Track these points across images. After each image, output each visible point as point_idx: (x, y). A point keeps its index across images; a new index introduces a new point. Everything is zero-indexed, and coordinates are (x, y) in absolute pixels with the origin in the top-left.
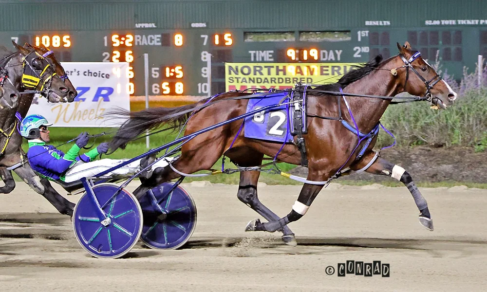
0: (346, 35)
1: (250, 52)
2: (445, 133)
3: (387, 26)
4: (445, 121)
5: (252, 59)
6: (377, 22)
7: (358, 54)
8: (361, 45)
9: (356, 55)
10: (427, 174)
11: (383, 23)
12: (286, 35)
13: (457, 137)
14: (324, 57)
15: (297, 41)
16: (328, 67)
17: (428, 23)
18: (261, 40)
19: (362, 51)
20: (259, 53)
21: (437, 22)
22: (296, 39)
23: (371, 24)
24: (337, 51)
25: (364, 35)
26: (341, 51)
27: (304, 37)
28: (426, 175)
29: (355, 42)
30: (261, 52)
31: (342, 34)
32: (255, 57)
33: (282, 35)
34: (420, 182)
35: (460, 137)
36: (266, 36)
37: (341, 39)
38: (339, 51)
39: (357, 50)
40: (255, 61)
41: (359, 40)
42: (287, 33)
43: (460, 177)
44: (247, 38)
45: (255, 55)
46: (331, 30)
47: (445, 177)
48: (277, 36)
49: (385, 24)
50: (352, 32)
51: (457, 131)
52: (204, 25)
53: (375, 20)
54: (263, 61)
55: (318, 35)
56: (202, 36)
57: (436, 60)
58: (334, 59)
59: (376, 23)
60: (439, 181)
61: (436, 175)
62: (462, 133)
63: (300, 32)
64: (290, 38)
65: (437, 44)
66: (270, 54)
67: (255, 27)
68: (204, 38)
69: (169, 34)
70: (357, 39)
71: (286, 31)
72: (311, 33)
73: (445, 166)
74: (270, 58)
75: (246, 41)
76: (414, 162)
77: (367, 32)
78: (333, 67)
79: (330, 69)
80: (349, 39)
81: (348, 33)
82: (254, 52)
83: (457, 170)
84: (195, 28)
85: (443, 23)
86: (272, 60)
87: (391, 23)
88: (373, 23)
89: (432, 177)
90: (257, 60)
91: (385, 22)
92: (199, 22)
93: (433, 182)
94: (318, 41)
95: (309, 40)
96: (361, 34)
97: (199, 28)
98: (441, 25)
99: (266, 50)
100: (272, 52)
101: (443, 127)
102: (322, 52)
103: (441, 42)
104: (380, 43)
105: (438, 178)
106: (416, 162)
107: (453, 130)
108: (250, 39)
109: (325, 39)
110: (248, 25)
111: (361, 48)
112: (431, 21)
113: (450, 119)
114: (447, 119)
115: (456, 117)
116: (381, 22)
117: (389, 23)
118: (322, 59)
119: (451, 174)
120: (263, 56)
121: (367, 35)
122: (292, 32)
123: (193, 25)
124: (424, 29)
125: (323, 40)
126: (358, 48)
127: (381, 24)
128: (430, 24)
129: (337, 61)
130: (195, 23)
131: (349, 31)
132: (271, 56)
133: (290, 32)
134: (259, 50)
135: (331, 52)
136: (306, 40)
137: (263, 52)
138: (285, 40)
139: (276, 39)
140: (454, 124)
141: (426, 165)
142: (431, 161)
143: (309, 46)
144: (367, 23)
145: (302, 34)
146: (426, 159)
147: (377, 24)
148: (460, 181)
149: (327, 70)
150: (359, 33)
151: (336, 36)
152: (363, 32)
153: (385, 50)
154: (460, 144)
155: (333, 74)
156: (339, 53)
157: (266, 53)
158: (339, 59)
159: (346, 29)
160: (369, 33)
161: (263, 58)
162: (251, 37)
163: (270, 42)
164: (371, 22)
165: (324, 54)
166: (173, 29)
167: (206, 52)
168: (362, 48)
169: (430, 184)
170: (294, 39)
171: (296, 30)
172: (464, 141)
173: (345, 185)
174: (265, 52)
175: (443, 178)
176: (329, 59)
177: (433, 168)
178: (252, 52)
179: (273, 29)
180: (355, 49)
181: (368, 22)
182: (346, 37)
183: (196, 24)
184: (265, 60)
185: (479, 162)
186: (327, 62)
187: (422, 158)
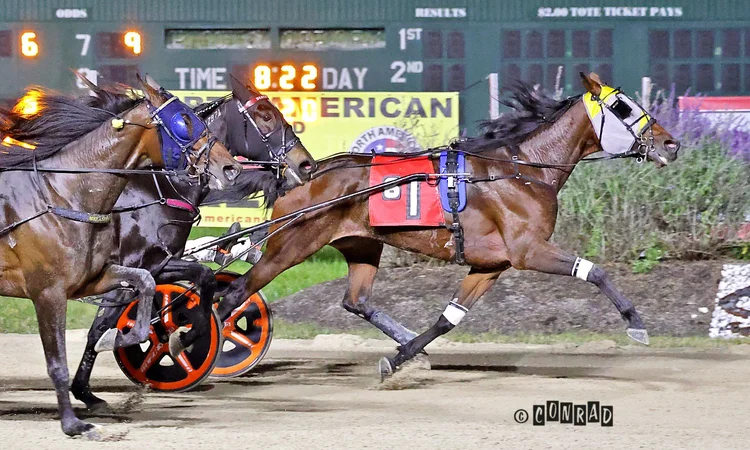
0: (374, 37)
1: (178, 70)
2: (574, 235)
3: (459, 19)
4: (573, 210)
5: (183, 85)
6: (440, 10)
7: (402, 76)
8: (406, 57)
9: (395, 79)
10: (537, 317)
11: (451, 12)
12: (253, 36)
13: (596, 244)
14: (330, 82)
15: (276, 48)
16: (336, 99)
17: (543, 12)
18: (199, 47)
19: (409, 71)
20: (196, 72)
21: (561, 12)
22: (273, 44)
23: (426, 15)
24: (356, 70)
25: (412, 38)
26: (365, 70)
27: (289, 41)
28: (534, 319)
29: (393, 51)
30: (199, 70)
31: (368, 34)
32: (188, 80)
33: (245, 37)
34: (522, 333)
35: (604, 242)
36: (210, 38)
37: (365, 46)
38: (361, 70)
39: (398, 68)
40: (188, 88)
41: (403, 46)
42: (253, 32)
43: (603, 324)
44: (171, 42)
45: (188, 76)
46: (344, 25)
47: (571, 323)
48: (235, 37)
49: (455, 15)
50: (388, 29)
51: (597, 230)
52: (82, 13)
53: (435, 6)
54: (204, 88)
55: (318, 37)
56: (79, 37)
57: (557, 86)
58: (350, 87)
59: (437, 13)
60: (560, 332)
61: (552, 319)
62: (606, 234)
63: (282, 30)
64: (261, 43)
65: (562, 54)
66: (218, 74)
67: (189, 17)
68: (83, 41)
69: (10, 31)
70: (399, 44)
71: (254, 27)
72: (303, 32)
73: (572, 301)
74: (219, 82)
75: (169, 47)
76: (508, 294)
77: (419, 30)
78: (347, 100)
79: (341, 104)
80: (381, 44)
81: (379, 33)
82: (186, 70)
83: (595, 310)
84: (65, 20)
85: (574, 14)
86: (223, 87)
87: (467, 11)
88: (430, 13)
89: (547, 323)
90: (193, 86)
91: (455, 11)
92: (72, 8)
93: (547, 333)
94: (317, 49)
95: (299, 46)
96: (407, 35)
97: (71, 20)
98: (570, 18)
99: (211, 67)
100: (223, 70)
101: (568, 223)
102: (326, 71)
103: (569, 53)
104: (445, 54)
105: (559, 326)
106: (514, 293)
107: (589, 228)
108: (178, 43)
109: (332, 43)
110: (173, 15)
111: (405, 63)
112: (549, 10)
113: (583, 206)
114: (577, 207)
115: (595, 202)
116: (447, 11)
117: (463, 13)
118: (325, 85)
119: (585, 318)
120: (204, 78)
121: (419, 37)
122: (265, 30)
123: (60, 14)
124: (535, 25)
125: (326, 46)
126: (400, 63)
127: (447, 14)
128: (548, 15)
129: (355, 89)
130: (64, 8)
131: (382, 29)
132: (220, 78)
133: (261, 30)
134: (196, 67)
135: (345, 72)
136: (294, 46)
137: (204, 70)
138: (250, 47)
139: (231, 43)
140: (590, 217)
141: (534, 300)
142: (543, 291)
143: (299, 59)
144: (420, 13)
145: (285, 33)
146: (534, 287)
147: (440, 15)
148: (601, 332)
149: (336, 107)
150: (402, 32)
151: (356, 39)
152: (410, 30)
153: (456, 68)
154: (603, 257)
155: (347, 114)
156: (361, 74)
157: (211, 72)
158: (360, 85)
159: (376, 25)
160: (422, 33)
161: (204, 83)
162: (180, 40)
163: (219, 50)
164: (427, 10)
165: (330, 75)
166: (18, 20)
167: (87, 70)
168: (409, 63)
169: (542, 338)
170: (267, 45)
171: (274, 26)
172: (611, 250)
173: (370, 340)
174: (208, 70)
175: (568, 326)
176: (341, 87)
177: (549, 306)
178: (182, 71)
179: (226, 22)
180: (394, 66)
181: (422, 10)
182: (375, 42)
183: (67, 10)
184: (209, 87)
185: (639, 294)
186: (336, 90)
187: (526, 284)
